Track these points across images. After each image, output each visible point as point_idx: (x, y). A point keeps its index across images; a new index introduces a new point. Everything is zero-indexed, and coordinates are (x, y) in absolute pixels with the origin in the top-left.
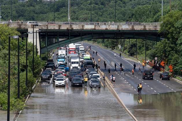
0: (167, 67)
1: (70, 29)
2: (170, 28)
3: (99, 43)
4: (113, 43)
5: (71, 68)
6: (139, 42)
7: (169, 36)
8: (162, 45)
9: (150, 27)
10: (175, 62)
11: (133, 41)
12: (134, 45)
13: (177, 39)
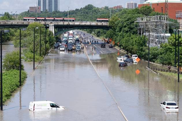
0: (112, 42)
1: (68, 24)
2: (113, 24)
3: (85, 31)
4: (90, 31)
5: (69, 42)
6: (101, 30)
7: (113, 28)
8: (110, 32)
9: (104, 24)
10: (115, 40)
11: (98, 30)
12: (99, 32)
13: (116, 29)
